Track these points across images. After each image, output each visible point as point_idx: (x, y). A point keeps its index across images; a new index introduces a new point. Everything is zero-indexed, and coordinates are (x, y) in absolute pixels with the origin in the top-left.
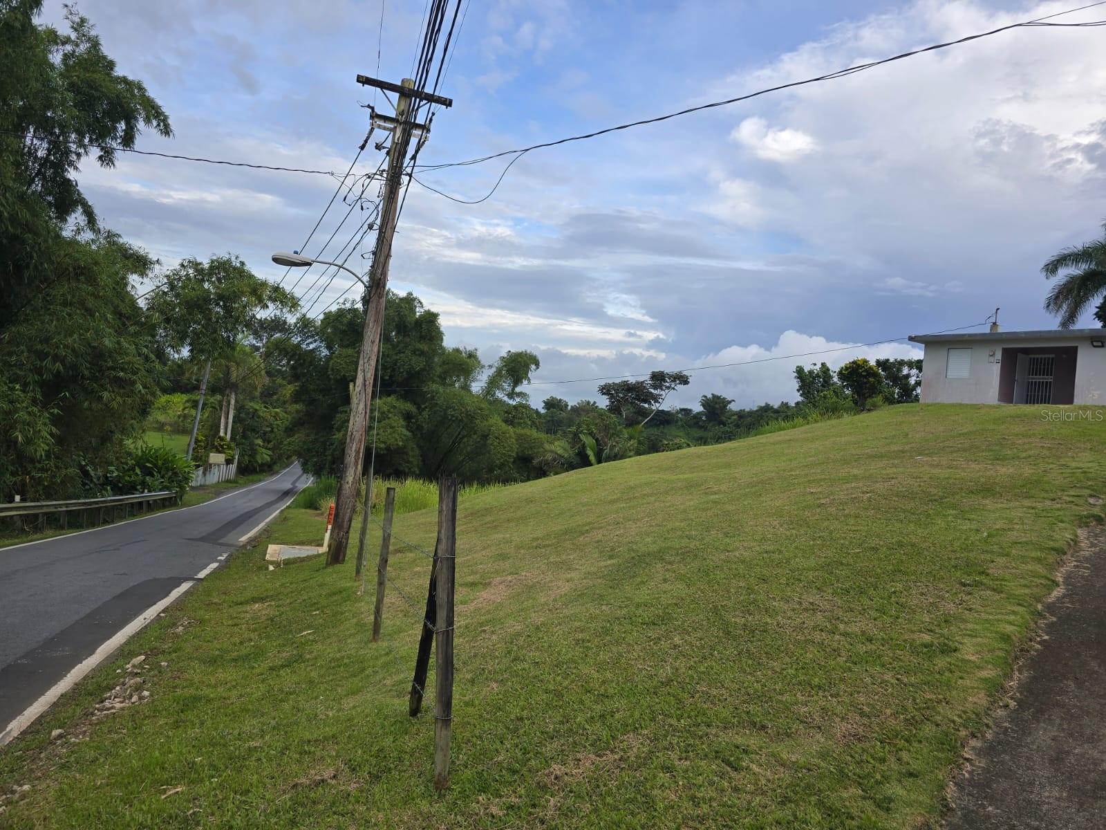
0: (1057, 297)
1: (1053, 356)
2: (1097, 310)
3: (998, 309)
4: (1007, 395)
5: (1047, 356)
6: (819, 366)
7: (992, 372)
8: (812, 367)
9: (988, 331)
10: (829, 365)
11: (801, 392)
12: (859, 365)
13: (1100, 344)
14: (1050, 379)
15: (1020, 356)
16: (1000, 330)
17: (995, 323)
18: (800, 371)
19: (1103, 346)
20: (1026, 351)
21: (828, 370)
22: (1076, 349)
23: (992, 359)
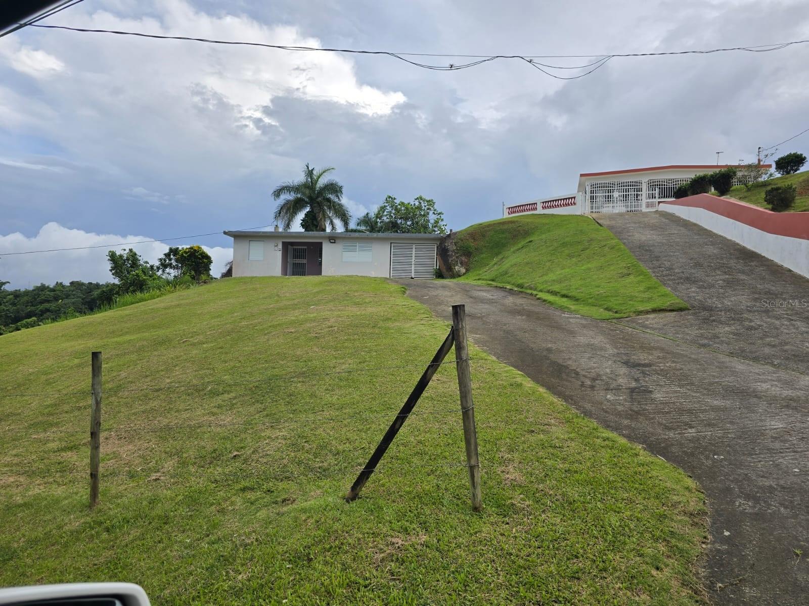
0: (280, 212)
1: (305, 247)
2: (301, 221)
4: (285, 272)
5: (303, 247)
6: (127, 251)
7: (277, 256)
8: (122, 252)
9: (273, 230)
10: (134, 250)
11: (113, 272)
12: (195, 250)
13: (333, 241)
14: (304, 261)
15: (290, 247)
17: (277, 226)
18: (113, 257)
19: (335, 243)
20: (292, 244)
21: (135, 254)
22: (321, 243)
23: (276, 248)
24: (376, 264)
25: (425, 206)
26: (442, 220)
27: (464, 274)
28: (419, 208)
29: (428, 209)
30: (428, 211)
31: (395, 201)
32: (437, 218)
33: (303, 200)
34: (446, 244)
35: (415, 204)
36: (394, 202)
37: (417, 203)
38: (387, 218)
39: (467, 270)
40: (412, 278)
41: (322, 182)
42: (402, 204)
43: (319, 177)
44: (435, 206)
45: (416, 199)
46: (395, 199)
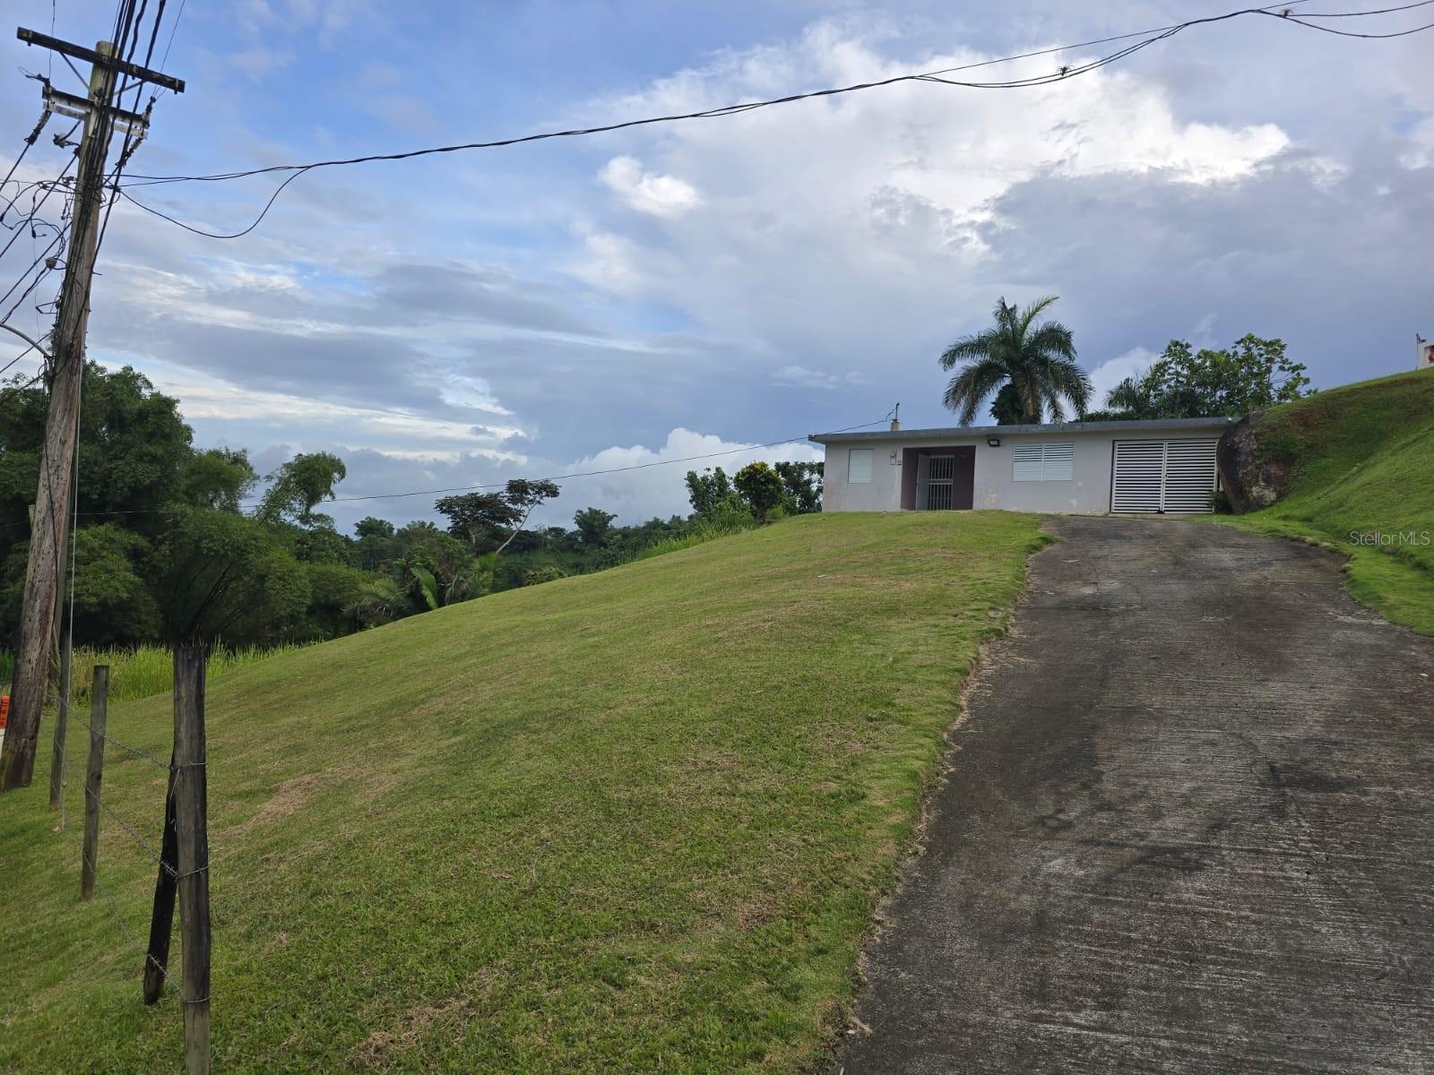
0: (955, 392)
1: (951, 456)
2: (993, 406)
3: (898, 404)
4: (909, 502)
5: (946, 456)
6: (713, 472)
7: (894, 474)
8: (706, 473)
9: (889, 429)
10: (725, 470)
11: (694, 503)
12: (756, 470)
13: (996, 443)
14: (949, 482)
15: (921, 456)
16: (901, 428)
17: (895, 420)
18: (692, 477)
19: (998, 446)
20: (927, 451)
21: (724, 476)
22: (974, 447)
23: (893, 461)
24: (1080, 484)
25: (1261, 355)
27: (1272, 504)
28: (1248, 360)
29: (1269, 360)
30: (1269, 364)
31: (1189, 350)
32: (1294, 379)
33: (996, 366)
34: (1236, 439)
35: (1236, 353)
36: (1184, 352)
37: (1241, 351)
38: (1169, 387)
39: (1281, 496)
40: (1160, 512)
41: (1035, 326)
42: (1206, 354)
44: (1285, 354)
45: (1238, 343)
46: (1188, 346)
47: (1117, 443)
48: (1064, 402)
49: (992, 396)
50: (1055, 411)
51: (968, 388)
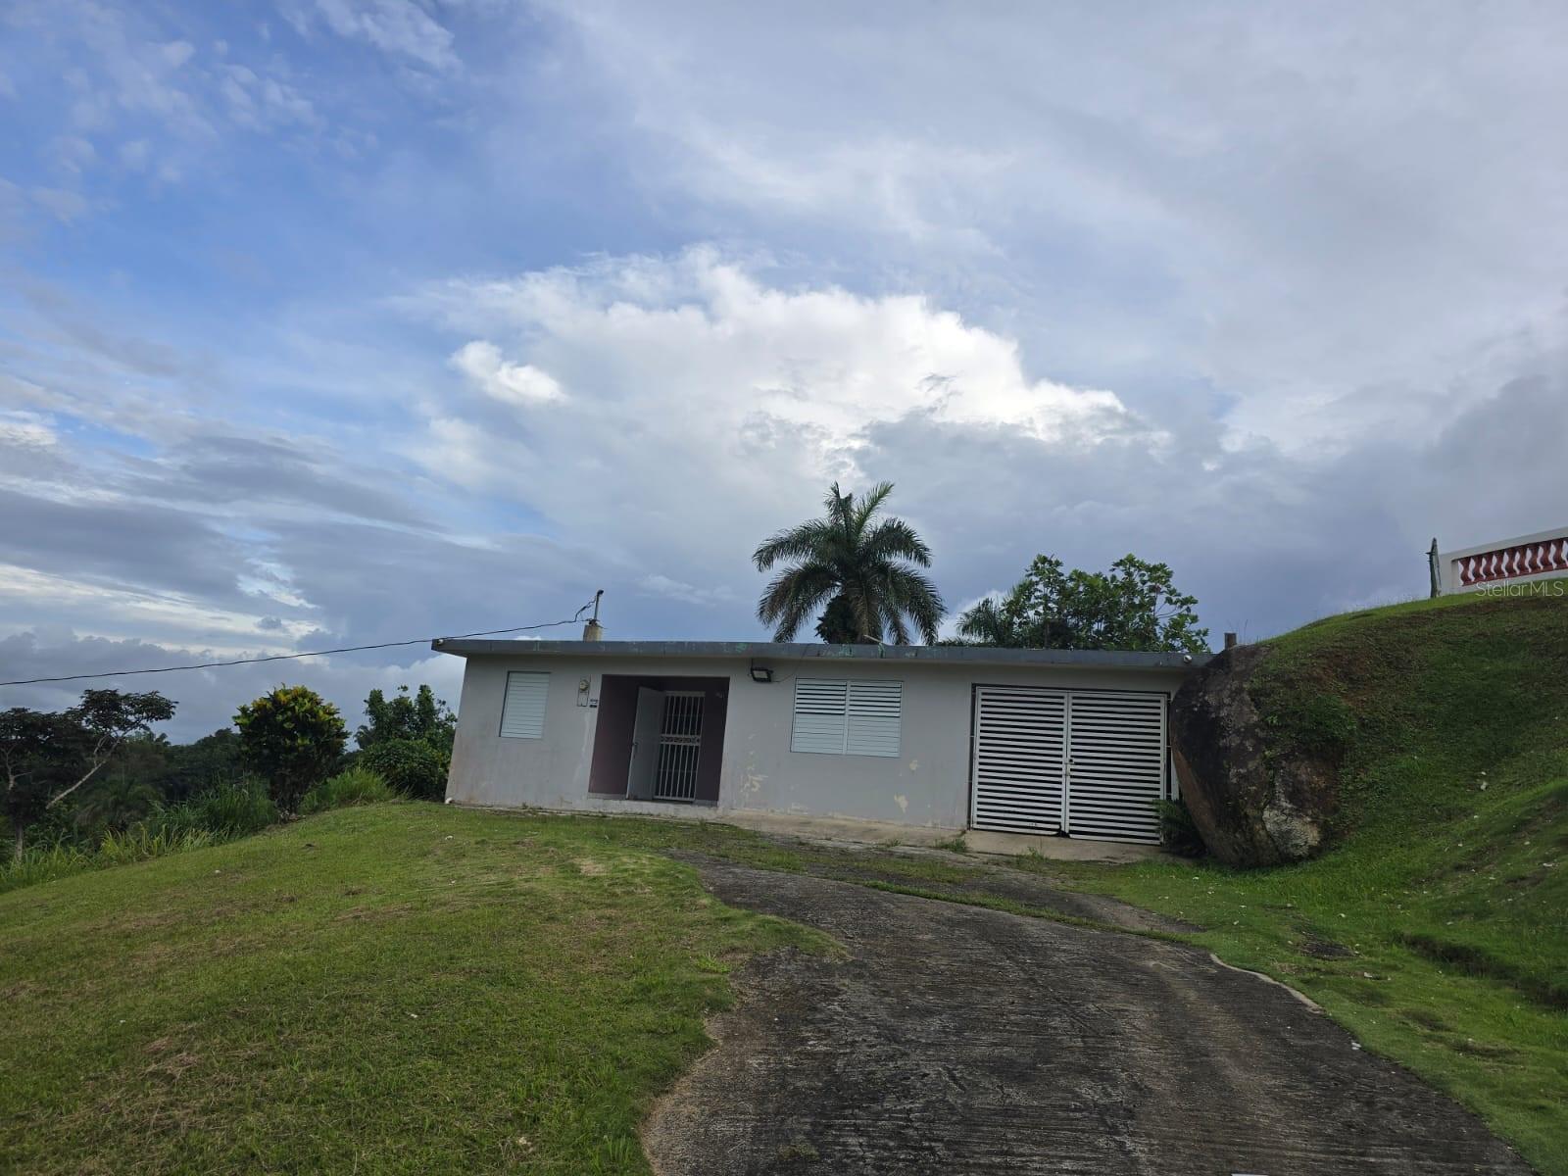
0: (773, 598)
1: (702, 694)
2: (820, 622)
3: (601, 592)
4: (610, 776)
5: (692, 695)
6: (413, 692)
7: (584, 723)
8: (401, 694)
13: (764, 675)
14: (695, 741)
15: (643, 692)
17: (593, 622)
18: (375, 699)
21: (431, 698)
23: (583, 698)
24: (914, 767)
25: (1144, 583)
26: (1195, 619)
28: (1129, 587)
29: (1153, 589)
30: (1153, 594)
31: (1059, 569)
32: (1180, 615)
33: (823, 570)
34: (1211, 699)
35: (1114, 578)
36: (1054, 571)
37: (1120, 575)
38: (1037, 613)
40: (1061, 834)
41: (876, 522)
42: (1079, 576)
43: (864, 517)
44: (1173, 582)
45: (1117, 565)
46: (1058, 564)
47: (979, 691)
48: (908, 621)
49: (820, 610)
50: (899, 635)
51: (788, 598)
